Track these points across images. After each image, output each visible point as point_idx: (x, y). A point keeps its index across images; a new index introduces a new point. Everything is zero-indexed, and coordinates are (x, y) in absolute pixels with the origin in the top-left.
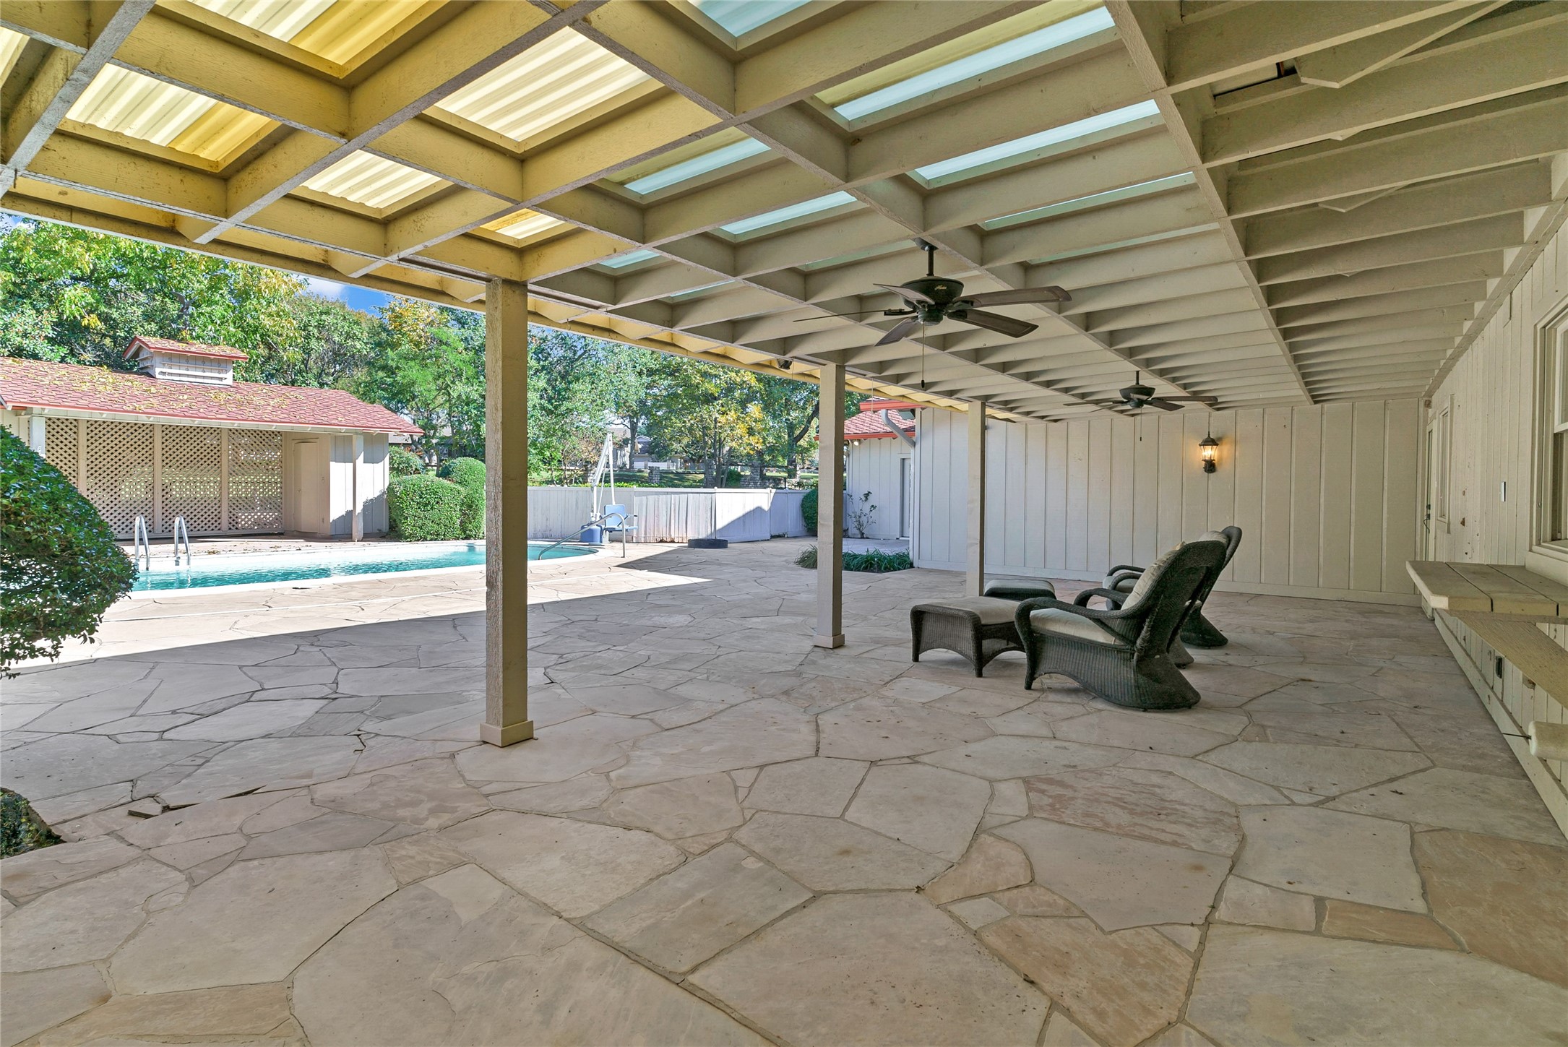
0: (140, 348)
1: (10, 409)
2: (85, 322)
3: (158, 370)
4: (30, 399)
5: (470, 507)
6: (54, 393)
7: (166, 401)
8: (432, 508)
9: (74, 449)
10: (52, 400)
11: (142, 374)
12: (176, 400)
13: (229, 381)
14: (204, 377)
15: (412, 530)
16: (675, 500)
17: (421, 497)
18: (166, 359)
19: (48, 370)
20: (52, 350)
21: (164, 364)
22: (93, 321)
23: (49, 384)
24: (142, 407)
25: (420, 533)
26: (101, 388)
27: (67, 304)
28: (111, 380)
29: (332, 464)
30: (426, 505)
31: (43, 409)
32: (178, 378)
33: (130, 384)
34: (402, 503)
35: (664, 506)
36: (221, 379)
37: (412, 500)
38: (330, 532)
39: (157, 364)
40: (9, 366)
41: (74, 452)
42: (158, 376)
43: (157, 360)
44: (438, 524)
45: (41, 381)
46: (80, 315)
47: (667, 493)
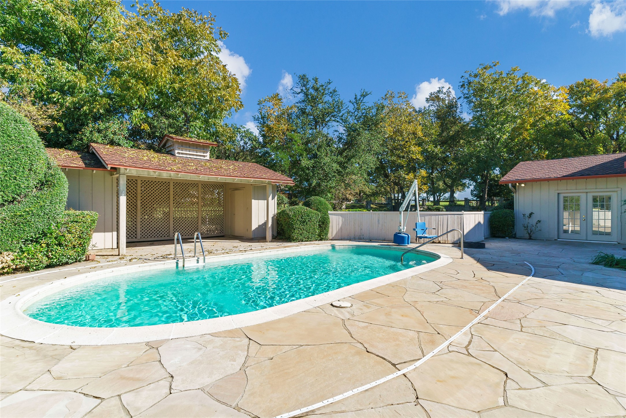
0: (168, 140)
1: (109, 169)
2: (142, 127)
3: (176, 151)
4: (119, 163)
5: (323, 223)
6: (131, 161)
7: (185, 166)
8: (306, 224)
9: (135, 195)
10: (131, 164)
11: (168, 154)
12: (189, 165)
13: (208, 158)
14: (197, 155)
15: (297, 236)
16: (441, 218)
17: (302, 218)
18: (180, 145)
19: (126, 151)
20: (127, 143)
21: (179, 148)
22: (145, 127)
23: (128, 157)
24: (175, 168)
25: (300, 237)
26: (152, 159)
27: (134, 118)
28: (156, 156)
29: (253, 200)
30: (304, 222)
31: (126, 169)
32: (185, 156)
33: (165, 158)
34: (293, 221)
35: (434, 222)
36: (204, 156)
37: (298, 219)
38: (251, 236)
39: (176, 149)
40: (108, 148)
41: (135, 196)
42: (177, 155)
43: (176, 146)
44: (309, 233)
45: (124, 155)
46: (140, 123)
47: (436, 215)
